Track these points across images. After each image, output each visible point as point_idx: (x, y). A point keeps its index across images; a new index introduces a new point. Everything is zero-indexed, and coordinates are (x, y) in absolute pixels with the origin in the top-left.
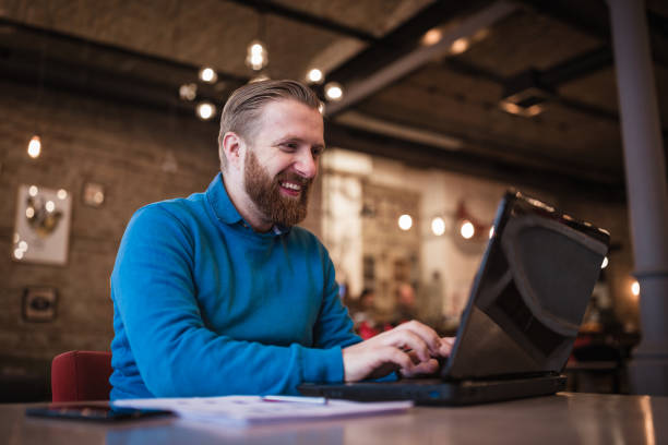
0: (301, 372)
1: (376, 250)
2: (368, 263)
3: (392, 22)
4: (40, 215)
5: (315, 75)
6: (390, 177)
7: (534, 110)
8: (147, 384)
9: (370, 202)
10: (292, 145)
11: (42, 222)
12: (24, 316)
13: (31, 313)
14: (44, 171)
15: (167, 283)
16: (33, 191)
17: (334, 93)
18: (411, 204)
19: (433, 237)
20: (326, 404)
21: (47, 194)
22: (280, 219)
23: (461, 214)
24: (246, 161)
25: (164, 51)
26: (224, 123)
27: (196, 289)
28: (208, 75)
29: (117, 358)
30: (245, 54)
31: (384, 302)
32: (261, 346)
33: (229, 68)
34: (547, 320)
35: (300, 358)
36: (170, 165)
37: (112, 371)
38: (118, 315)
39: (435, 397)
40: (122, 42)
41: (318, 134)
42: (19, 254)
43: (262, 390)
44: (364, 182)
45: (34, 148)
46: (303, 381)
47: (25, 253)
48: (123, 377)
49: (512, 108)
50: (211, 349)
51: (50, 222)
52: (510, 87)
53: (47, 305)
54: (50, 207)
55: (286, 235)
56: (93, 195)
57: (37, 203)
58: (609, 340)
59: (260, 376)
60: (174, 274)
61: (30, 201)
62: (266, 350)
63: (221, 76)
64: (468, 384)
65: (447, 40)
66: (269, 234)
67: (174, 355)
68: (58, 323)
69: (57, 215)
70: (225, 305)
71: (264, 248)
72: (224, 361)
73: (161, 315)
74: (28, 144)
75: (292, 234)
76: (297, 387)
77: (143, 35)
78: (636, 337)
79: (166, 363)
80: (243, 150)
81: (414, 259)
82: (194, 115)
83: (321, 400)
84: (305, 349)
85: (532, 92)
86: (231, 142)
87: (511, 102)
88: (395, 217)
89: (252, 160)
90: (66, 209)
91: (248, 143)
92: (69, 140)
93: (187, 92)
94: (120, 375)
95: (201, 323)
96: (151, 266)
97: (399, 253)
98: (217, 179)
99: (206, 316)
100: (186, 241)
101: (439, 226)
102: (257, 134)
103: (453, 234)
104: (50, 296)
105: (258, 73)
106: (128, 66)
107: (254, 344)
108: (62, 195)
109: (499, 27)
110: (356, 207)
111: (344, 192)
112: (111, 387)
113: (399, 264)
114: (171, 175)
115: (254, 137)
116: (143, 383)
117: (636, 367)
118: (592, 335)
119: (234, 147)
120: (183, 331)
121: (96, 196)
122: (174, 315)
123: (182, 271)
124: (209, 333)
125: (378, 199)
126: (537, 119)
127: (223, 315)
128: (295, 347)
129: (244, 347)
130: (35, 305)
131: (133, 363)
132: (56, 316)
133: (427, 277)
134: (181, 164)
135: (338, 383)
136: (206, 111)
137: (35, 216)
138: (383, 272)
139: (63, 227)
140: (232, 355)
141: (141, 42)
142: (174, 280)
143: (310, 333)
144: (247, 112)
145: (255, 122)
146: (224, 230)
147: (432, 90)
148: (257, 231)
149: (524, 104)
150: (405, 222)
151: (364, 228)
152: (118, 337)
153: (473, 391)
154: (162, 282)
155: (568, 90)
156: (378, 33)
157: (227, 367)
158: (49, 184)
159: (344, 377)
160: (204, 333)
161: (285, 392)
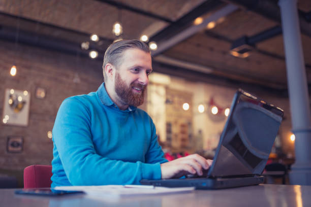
0: (142, 174)
1: (172, 120)
2: (169, 126)
3: (180, 14)
4: (16, 103)
5: (144, 38)
6: (179, 86)
7: (246, 55)
8: (69, 180)
9: (169, 97)
10: (137, 70)
11: (16, 106)
12: (8, 150)
13: (11, 148)
14: (18, 83)
15: (79, 133)
16: (12, 92)
17: (153, 46)
18: (188, 98)
19: (199, 113)
20: (154, 188)
21: (18, 93)
22: (132, 103)
23: (212, 103)
24: (116, 77)
25: (74, 26)
26: (105, 59)
27: (92, 136)
28: (95, 38)
29: (54, 168)
30: (112, 28)
31: (176, 144)
32: (122, 162)
33: (104, 35)
34: (254, 151)
35: (141, 168)
36: (77, 80)
37: (52, 174)
38: (56, 148)
39: (204, 185)
40: (54, 22)
41: (149, 65)
42: (5, 121)
43: (124, 183)
44: (167, 88)
45: (13, 71)
46: (142, 178)
47: (8, 121)
48: (57, 177)
49: (235, 54)
50: (99, 164)
51: (20, 106)
52: (235, 44)
53: (18, 145)
54: (20, 99)
55: (134, 112)
56: (40, 93)
57: (14, 97)
58: (281, 161)
59: (122, 176)
60: (82, 129)
61: (11, 96)
62: (125, 164)
63: (101, 38)
64: (219, 180)
65: (205, 23)
66: (126, 111)
67: (82, 166)
68: (24, 153)
69: (24, 103)
70: (106, 143)
71: (124, 117)
72: (105, 170)
73: (76, 148)
74: (10, 70)
75: (136, 111)
76: (140, 181)
77: (64, 19)
78: (293, 160)
79: (78, 170)
80: (114, 72)
81: (190, 124)
82: (88, 56)
83: (151, 187)
84: (143, 164)
85: (245, 46)
86: (109, 68)
87: (235, 51)
88: (181, 104)
89: (118, 77)
90: (28, 100)
91: (117, 69)
92: (29, 68)
93: (85, 46)
94: (56, 176)
95: (95, 152)
96: (71, 125)
97: (183, 121)
98: (102, 85)
99: (96, 148)
100: (87, 114)
101: (201, 108)
102: (121, 64)
103: (208, 112)
104: (20, 140)
105: (118, 37)
106: (57, 33)
107: (119, 162)
108: (26, 93)
109: (230, 16)
110: (163, 100)
111: (157, 93)
112: (51, 182)
113: (183, 126)
114: (77, 84)
115: (120, 65)
116: (67, 179)
117: (293, 174)
118: (273, 159)
119: (110, 71)
120: (86, 155)
121: (42, 94)
122: (82, 148)
123: (85, 128)
124: (98, 156)
125: (173, 96)
126: (247, 59)
127: (105, 148)
128: (138, 163)
129: (115, 163)
130: (13, 145)
131: (63, 170)
132: (22, 150)
133: (196, 132)
134: (82, 79)
135: (159, 179)
136: (93, 55)
137: (13, 103)
138: (175, 130)
139: (26, 108)
140: (109, 166)
141: (63, 22)
142: (82, 132)
143: (144, 157)
144: (117, 54)
145: (120, 59)
146: (106, 109)
147: (199, 45)
148: (121, 109)
149: (241, 52)
150: (186, 106)
151: (167, 109)
152: (55, 158)
153: (222, 182)
154: (76, 132)
155: (261, 46)
156: (174, 19)
157: (107, 172)
158: (19, 88)
159: (161, 176)
160: (96, 156)
161: (134, 183)
